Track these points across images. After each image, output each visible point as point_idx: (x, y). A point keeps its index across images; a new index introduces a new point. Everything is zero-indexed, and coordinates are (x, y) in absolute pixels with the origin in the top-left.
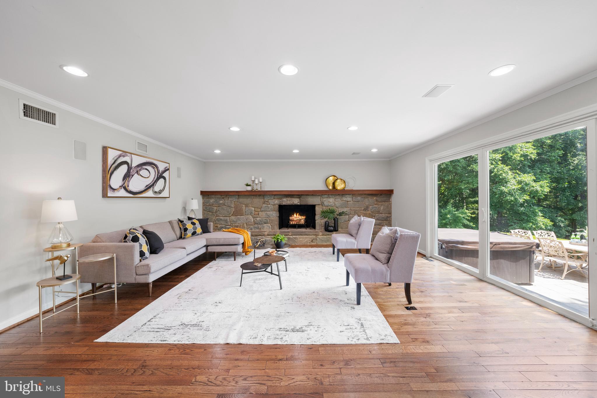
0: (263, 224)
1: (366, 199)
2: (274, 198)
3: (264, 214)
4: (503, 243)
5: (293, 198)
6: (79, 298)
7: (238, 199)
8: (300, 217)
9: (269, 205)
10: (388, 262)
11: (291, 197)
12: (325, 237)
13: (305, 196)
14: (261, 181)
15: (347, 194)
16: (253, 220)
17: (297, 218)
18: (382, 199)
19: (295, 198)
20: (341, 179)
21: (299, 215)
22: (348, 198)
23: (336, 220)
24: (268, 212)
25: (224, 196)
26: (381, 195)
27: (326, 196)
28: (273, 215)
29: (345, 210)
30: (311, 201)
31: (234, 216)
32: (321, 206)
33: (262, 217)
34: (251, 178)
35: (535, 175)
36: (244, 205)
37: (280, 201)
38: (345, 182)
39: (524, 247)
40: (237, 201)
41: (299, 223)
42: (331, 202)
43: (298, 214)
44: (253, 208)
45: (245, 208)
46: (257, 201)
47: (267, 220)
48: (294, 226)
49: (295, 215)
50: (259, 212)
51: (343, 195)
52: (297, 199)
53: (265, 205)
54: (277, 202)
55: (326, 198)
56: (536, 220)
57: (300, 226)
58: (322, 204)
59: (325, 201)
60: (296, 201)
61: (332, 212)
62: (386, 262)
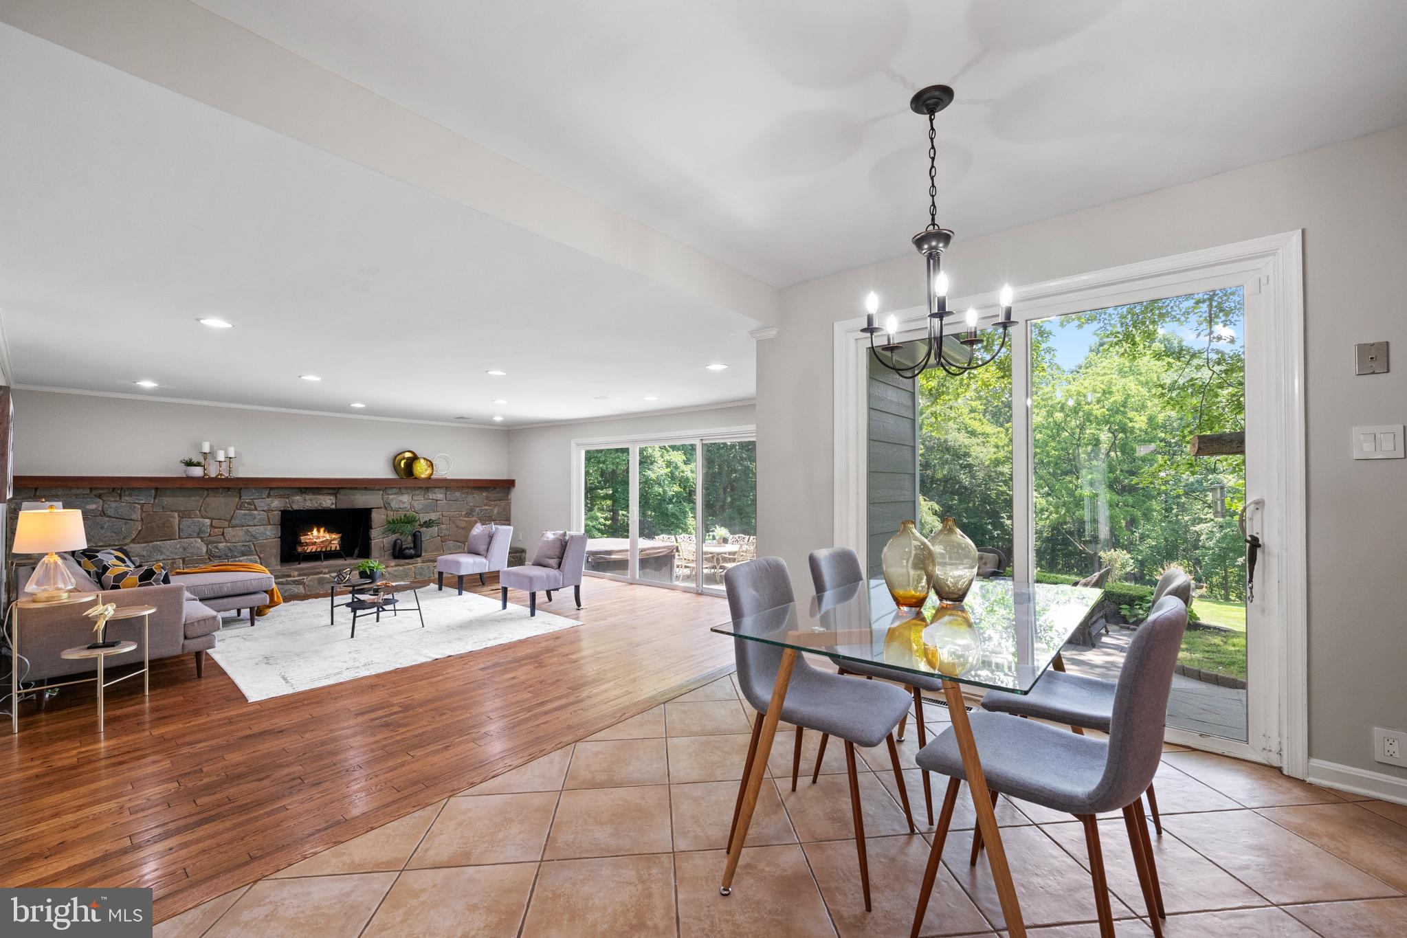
0: (236, 557)
1: (470, 496)
2: (269, 496)
3: (241, 533)
4: (648, 549)
5: (319, 494)
6: (101, 686)
7: (155, 498)
8: (328, 536)
9: (255, 512)
10: (559, 567)
11: (314, 494)
12: (401, 568)
13: (349, 491)
14: (232, 454)
15: (436, 488)
16: (204, 550)
17: (318, 537)
18: (496, 495)
19: (323, 494)
20: (425, 459)
21: (325, 531)
22: (439, 495)
23: (416, 537)
24: (251, 529)
25: (102, 492)
26: (495, 488)
27: (395, 490)
28: (265, 534)
29: (433, 516)
30: (361, 500)
31: (138, 543)
32: (383, 510)
33: (233, 541)
34: (200, 446)
35: (685, 454)
36: (176, 514)
37: (286, 503)
38: (432, 465)
39: (665, 552)
40: (153, 505)
41: (329, 549)
42: (403, 501)
43: (322, 530)
44: (208, 520)
45: (179, 521)
46: (220, 504)
47: (249, 546)
48: (315, 557)
49: (315, 532)
50: (224, 528)
51: (428, 488)
52: (329, 497)
53: (243, 512)
54: (277, 503)
55: (395, 494)
56: (686, 524)
57: (330, 555)
58: (387, 506)
59: (393, 500)
60: (327, 502)
61: (410, 521)
62: (557, 567)
